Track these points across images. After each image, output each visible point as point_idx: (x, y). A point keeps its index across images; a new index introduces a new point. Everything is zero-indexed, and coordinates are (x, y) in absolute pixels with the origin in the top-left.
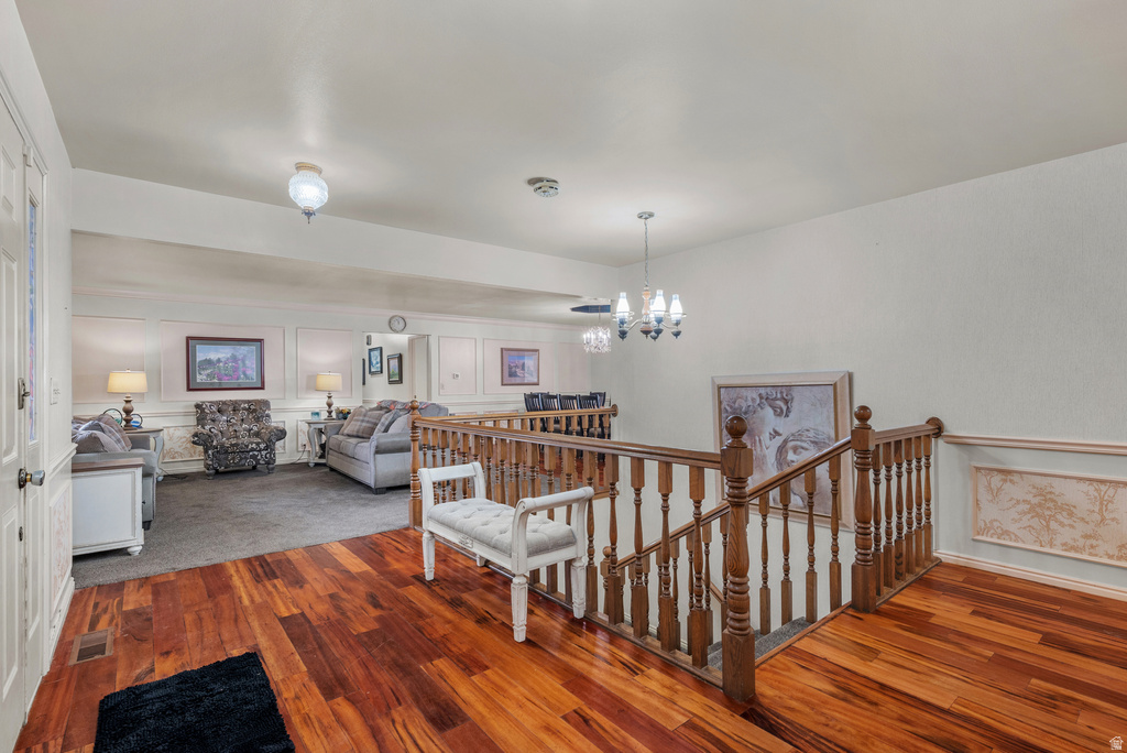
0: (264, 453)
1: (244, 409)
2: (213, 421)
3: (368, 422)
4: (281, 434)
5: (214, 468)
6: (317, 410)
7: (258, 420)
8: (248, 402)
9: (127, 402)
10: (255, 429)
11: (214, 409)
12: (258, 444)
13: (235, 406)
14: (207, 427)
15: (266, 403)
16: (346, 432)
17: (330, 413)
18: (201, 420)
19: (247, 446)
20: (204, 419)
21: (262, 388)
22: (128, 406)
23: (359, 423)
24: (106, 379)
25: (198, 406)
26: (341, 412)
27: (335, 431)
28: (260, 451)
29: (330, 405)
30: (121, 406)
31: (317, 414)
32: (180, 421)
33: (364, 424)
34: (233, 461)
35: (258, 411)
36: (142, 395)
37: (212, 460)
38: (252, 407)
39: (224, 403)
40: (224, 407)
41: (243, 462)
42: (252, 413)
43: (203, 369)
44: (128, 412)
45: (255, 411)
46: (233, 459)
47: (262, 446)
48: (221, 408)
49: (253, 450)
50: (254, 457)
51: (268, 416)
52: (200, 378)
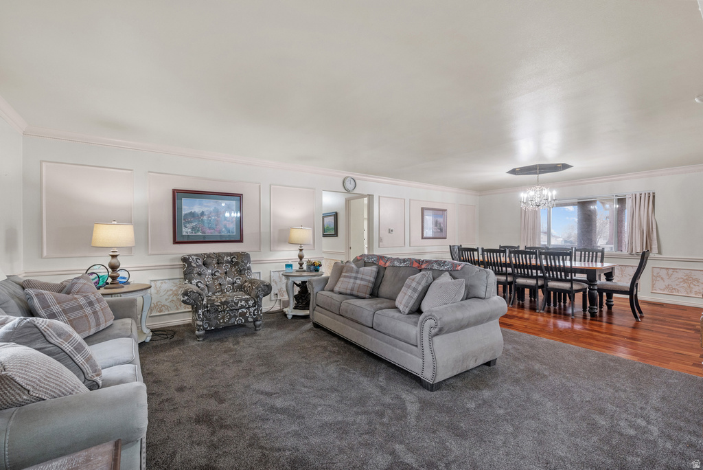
0: (252, 310)
1: (227, 262)
2: (199, 274)
3: (362, 279)
4: (267, 289)
5: (204, 329)
6: (290, 262)
7: (240, 272)
8: (230, 254)
9: (113, 256)
10: (239, 282)
11: (200, 262)
12: (247, 301)
13: (219, 258)
14: (194, 282)
15: (246, 256)
16: (336, 289)
17: (301, 265)
18: (188, 275)
19: (237, 304)
20: (191, 273)
21: (241, 241)
22: (114, 261)
23: (352, 281)
24: (90, 231)
25: (185, 260)
26: (314, 264)
27: (321, 286)
28: (248, 308)
29: (301, 257)
30: (106, 261)
31: (291, 266)
32: (166, 274)
33: (358, 282)
34: (224, 319)
35: (239, 263)
36: (129, 249)
37: (202, 321)
38: (235, 260)
39: (209, 256)
40: (209, 260)
41: (233, 320)
42: (234, 265)
43: (189, 222)
44: (114, 268)
45: (237, 263)
46: (223, 318)
47: (251, 303)
48: (206, 261)
49: (242, 307)
50: (243, 315)
51: (249, 269)
52: (186, 231)
